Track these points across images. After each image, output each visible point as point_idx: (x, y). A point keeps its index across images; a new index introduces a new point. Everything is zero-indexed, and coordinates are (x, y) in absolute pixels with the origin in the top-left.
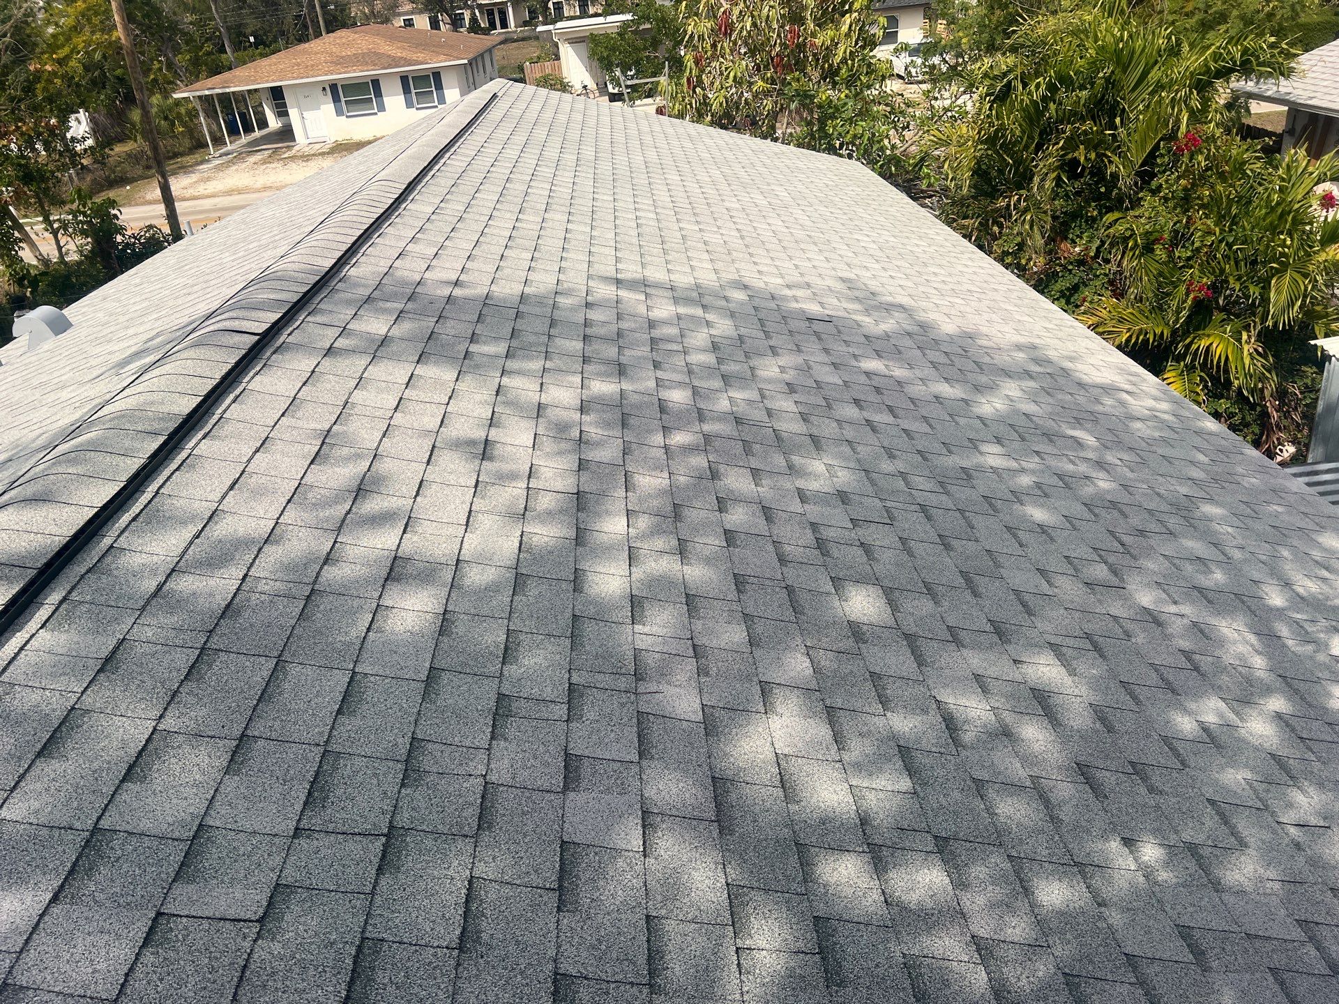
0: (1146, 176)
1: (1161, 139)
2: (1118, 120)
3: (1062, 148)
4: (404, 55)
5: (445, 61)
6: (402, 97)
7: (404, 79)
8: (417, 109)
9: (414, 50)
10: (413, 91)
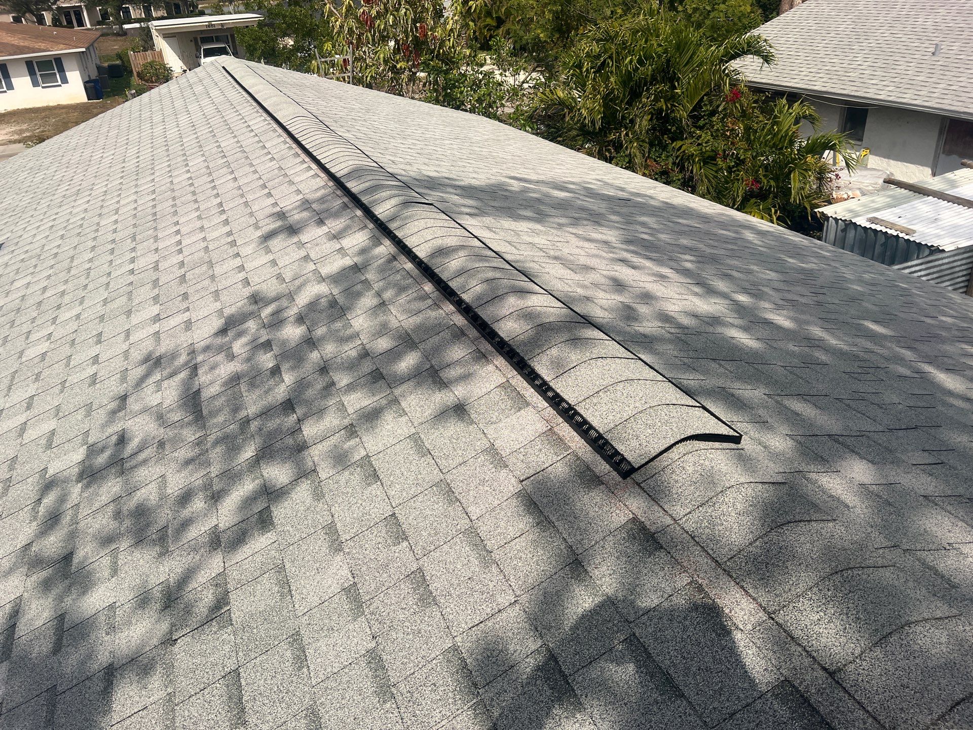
0: (695, 117)
1: (705, 95)
2: (676, 84)
3: (653, 101)
4: (26, 44)
5: (66, 49)
6: (29, 78)
7: (29, 64)
8: (43, 87)
9: (35, 40)
10: (38, 73)
